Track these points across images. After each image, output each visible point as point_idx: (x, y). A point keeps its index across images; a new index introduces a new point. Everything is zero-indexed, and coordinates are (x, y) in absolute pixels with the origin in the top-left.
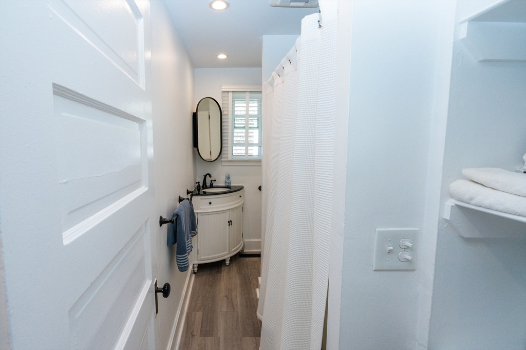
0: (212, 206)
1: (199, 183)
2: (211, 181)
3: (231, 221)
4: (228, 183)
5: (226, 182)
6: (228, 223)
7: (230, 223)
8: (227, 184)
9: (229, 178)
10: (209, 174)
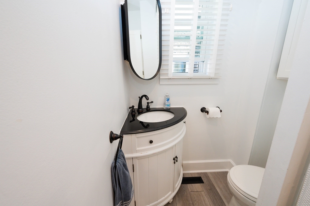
0: (153, 145)
1: (133, 106)
2: (148, 103)
3: (176, 157)
4: (168, 105)
5: (165, 104)
6: (173, 161)
7: (176, 159)
8: (167, 107)
9: (168, 100)
10: (145, 96)
